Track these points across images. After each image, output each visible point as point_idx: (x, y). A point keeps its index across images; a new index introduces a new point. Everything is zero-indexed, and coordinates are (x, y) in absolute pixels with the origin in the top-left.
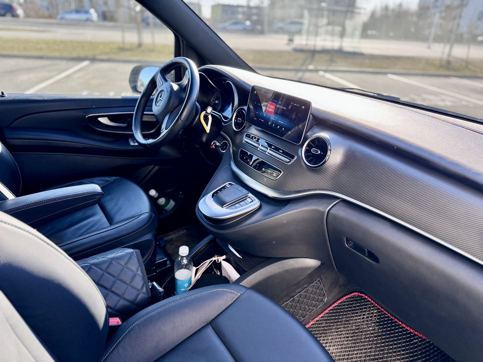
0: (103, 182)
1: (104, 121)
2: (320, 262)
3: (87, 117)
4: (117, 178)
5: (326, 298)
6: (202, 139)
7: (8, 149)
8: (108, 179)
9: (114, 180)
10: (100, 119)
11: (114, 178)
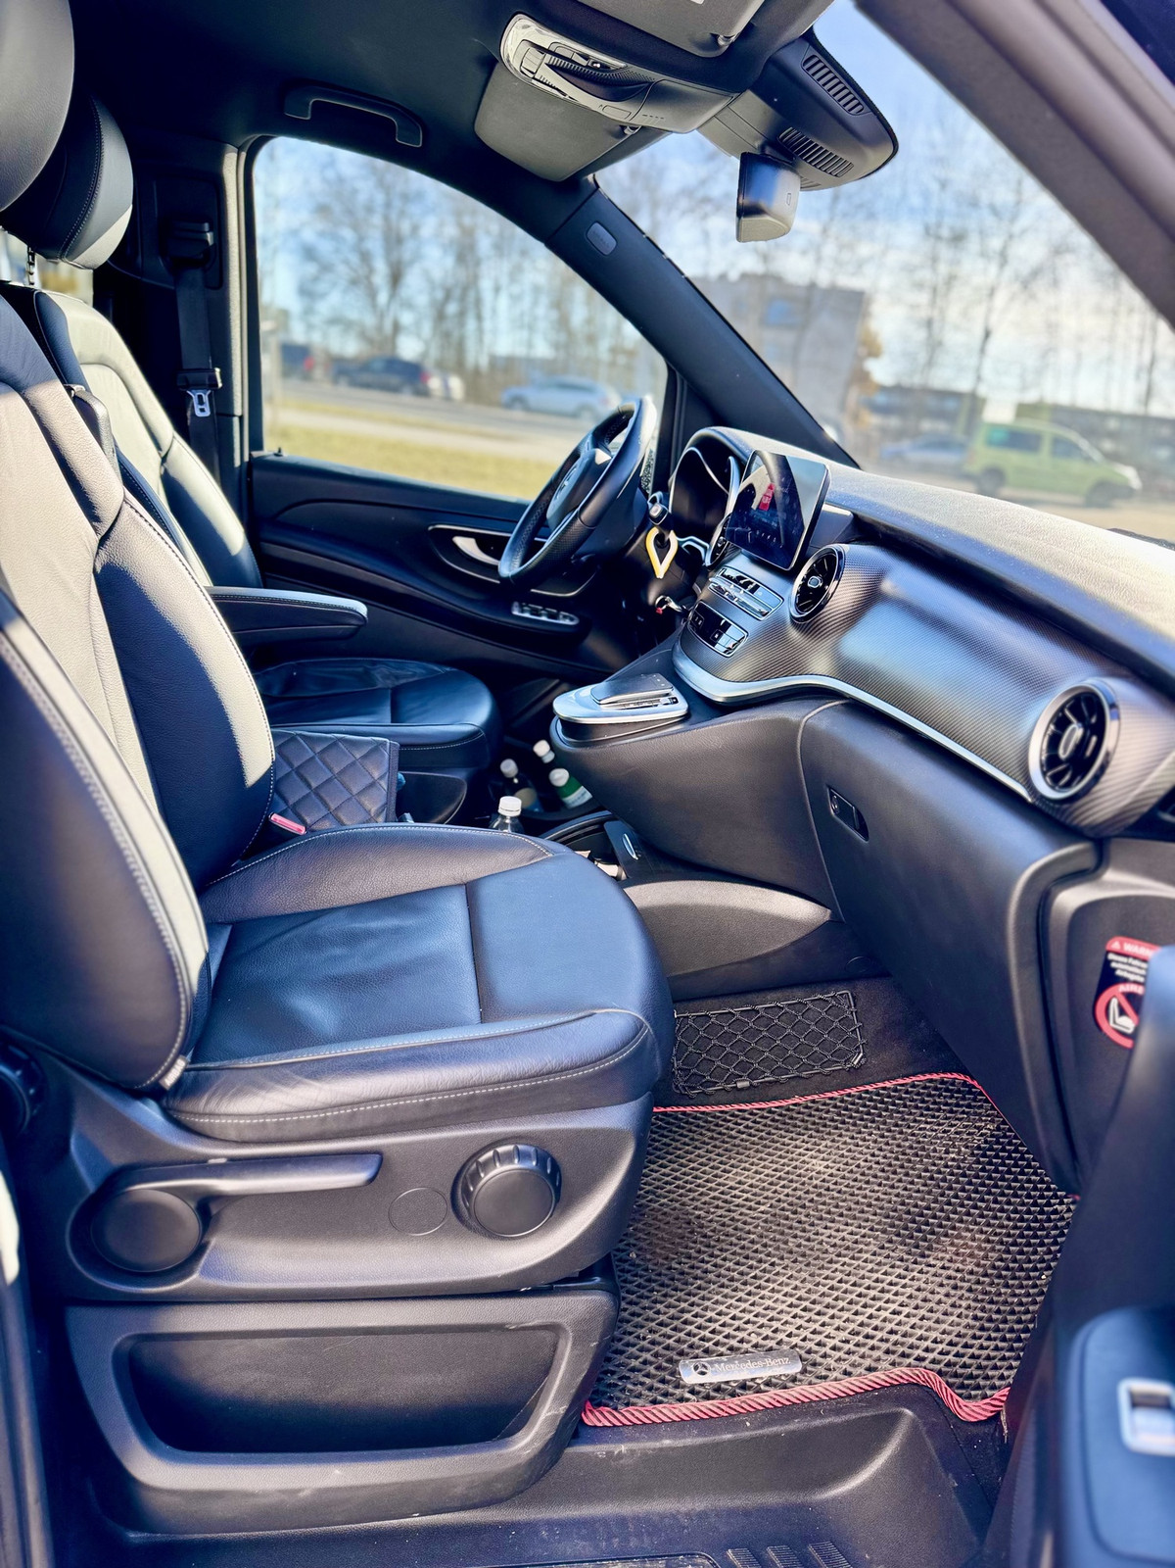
0: (424, 671)
1: (467, 545)
2: (829, 911)
3: (430, 528)
4: (453, 670)
5: (861, 1054)
6: (647, 597)
7: (258, 564)
8: (436, 668)
9: (447, 673)
10: (459, 541)
11: (448, 669)
